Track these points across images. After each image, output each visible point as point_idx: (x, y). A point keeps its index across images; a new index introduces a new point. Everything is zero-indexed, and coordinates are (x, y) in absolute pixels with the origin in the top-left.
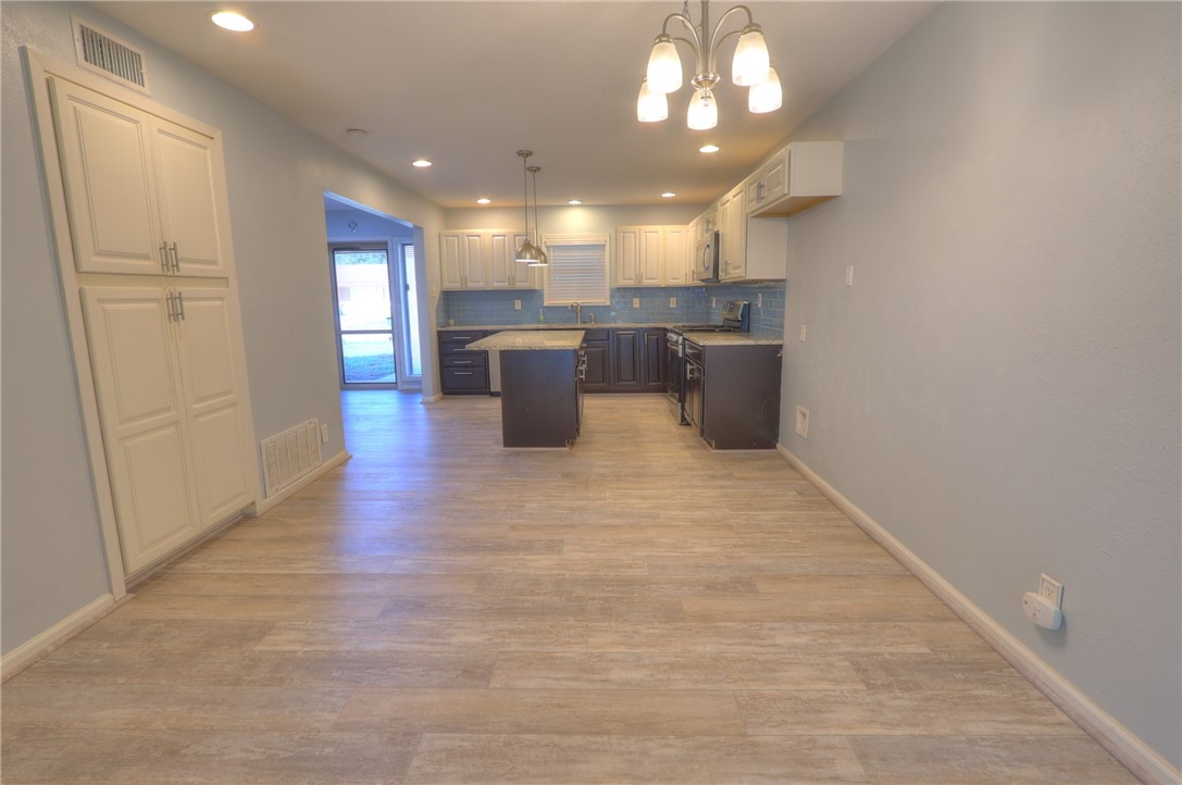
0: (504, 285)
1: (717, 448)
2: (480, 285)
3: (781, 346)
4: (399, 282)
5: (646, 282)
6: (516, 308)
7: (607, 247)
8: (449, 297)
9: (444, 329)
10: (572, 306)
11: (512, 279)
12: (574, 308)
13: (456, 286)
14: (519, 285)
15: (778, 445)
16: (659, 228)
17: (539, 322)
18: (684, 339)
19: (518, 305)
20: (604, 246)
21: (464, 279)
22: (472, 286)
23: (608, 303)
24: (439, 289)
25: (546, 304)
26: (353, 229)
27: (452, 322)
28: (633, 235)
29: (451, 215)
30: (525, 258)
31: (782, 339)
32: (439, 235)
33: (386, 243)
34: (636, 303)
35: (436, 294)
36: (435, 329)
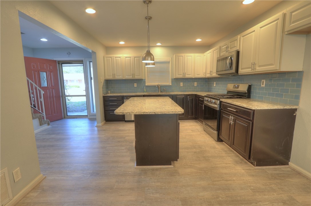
0: (130, 77)
1: (257, 165)
2: (120, 77)
3: (296, 110)
4: (88, 76)
5: (187, 76)
6: (135, 86)
7: (170, 63)
8: (108, 82)
9: (106, 95)
10: (157, 86)
11: (133, 75)
12: (158, 86)
13: (111, 78)
14: (136, 77)
15: (289, 163)
16: (192, 55)
17: (144, 92)
18: (221, 102)
19: (135, 85)
20: (169, 62)
21: (114, 75)
22: (117, 77)
23: (171, 84)
24: (104, 79)
25: (146, 85)
26: (69, 55)
27: (109, 92)
28: (182, 57)
29: (109, 49)
30: (148, 60)
31: (298, 105)
32: (104, 57)
33: (82, 61)
34: (182, 84)
35: (102, 81)
36: (102, 95)
